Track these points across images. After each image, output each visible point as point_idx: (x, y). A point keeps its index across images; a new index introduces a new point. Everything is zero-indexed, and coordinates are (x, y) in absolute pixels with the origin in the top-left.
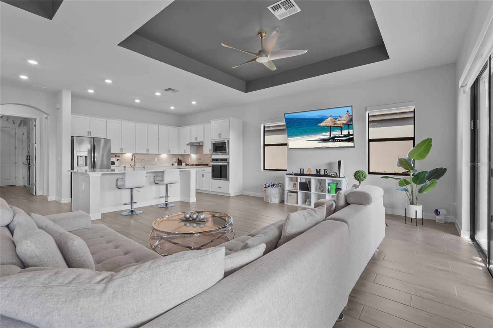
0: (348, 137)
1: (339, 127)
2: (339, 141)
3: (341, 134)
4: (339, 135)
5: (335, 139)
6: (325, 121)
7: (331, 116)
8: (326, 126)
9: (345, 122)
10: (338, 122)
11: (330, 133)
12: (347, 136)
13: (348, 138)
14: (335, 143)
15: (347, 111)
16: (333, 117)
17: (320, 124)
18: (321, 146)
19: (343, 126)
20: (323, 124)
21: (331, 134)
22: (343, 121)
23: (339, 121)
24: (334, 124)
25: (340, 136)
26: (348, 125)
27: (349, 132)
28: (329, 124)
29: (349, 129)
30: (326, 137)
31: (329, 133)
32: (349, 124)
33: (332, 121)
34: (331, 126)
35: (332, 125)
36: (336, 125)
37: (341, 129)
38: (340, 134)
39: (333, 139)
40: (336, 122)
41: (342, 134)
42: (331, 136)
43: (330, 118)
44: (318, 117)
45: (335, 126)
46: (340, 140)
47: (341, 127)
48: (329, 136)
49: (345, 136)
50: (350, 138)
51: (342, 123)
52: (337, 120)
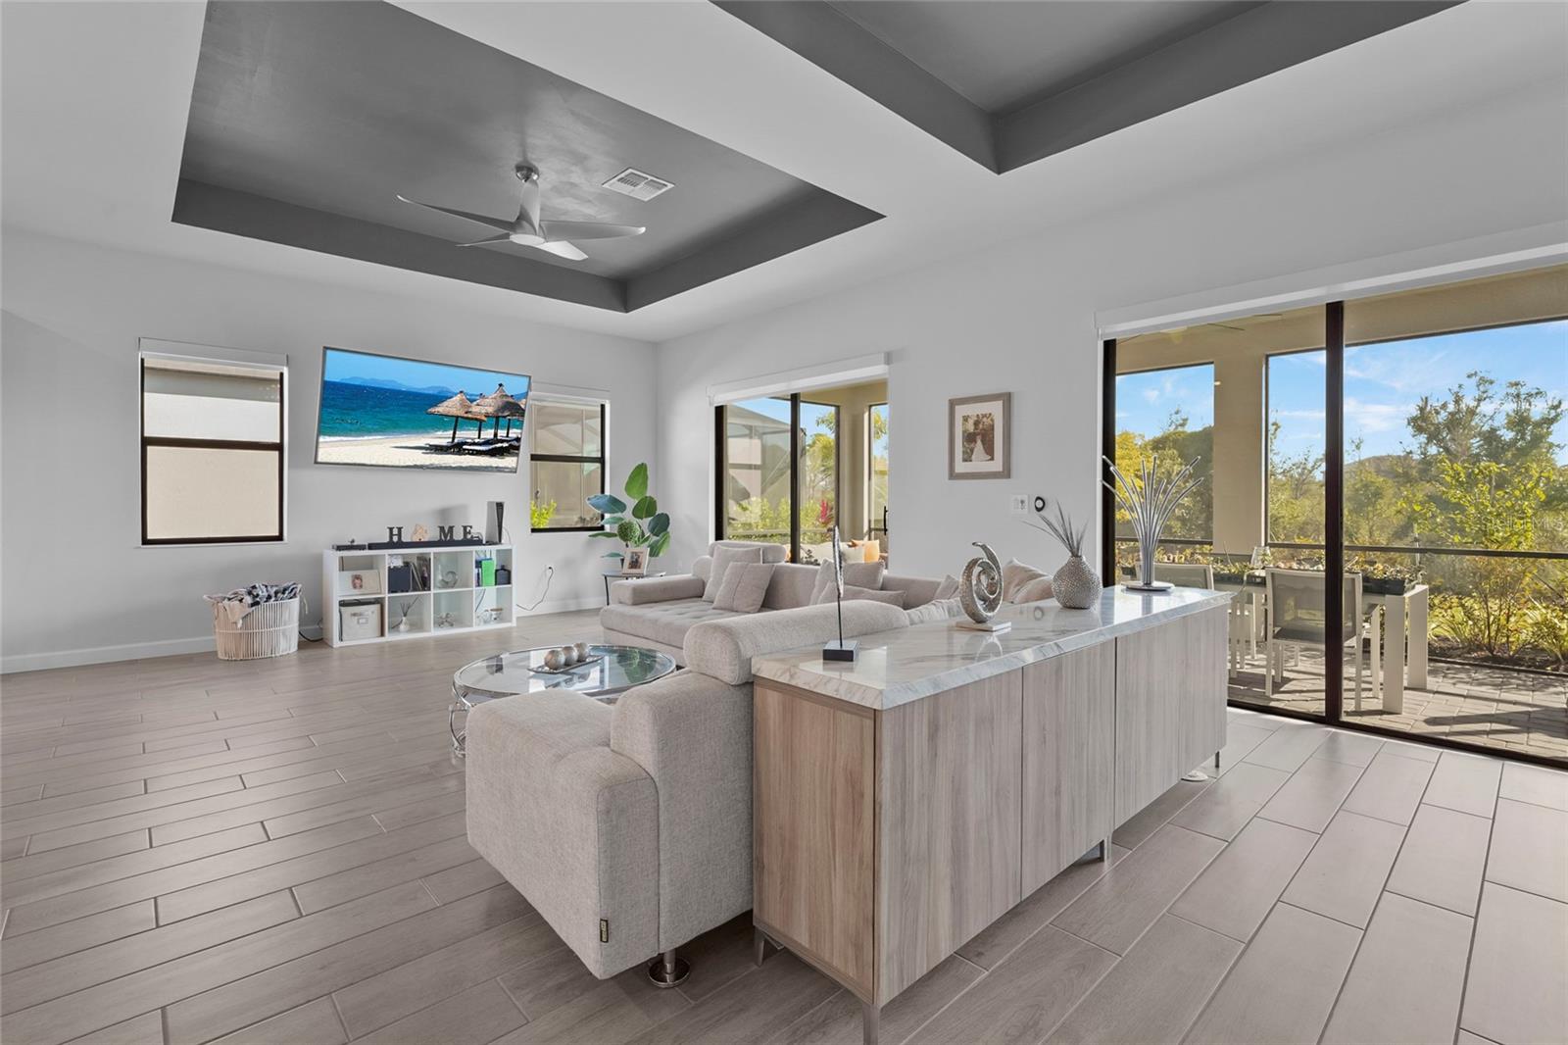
0: (493, 446)
1: (476, 419)
2: (472, 454)
3: (479, 438)
4: (472, 439)
5: (464, 447)
6: (445, 403)
7: (461, 392)
8: (446, 416)
9: (490, 410)
10: (475, 409)
11: (454, 433)
12: (491, 444)
13: (493, 449)
14: (463, 457)
15: (501, 385)
16: (466, 394)
17: (432, 410)
18: (427, 463)
19: (485, 419)
20: (440, 409)
21: (457, 436)
22: (486, 407)
23: (478, 405)
24: (466, 413)
25: (477, 441)
26: (497, 418)
27: (496, 435)
28: (455, 412)
29: (497, 427)
30: (444, 442)
31: (452, 432)
32: (500, 414)
33: (463, 405)
34: (457, 417)
35: (461, 413)
36: (470, 416)
37: (480, 425)
38: (477, 436)
39: (457, 448)
40: (470, 407)
41: (482, 437)
42: (456, 441)
43: (458, 398)
44: (431, 392)
45: (467, 418)
46: (473, 450)
47: (481, 421)
48: (450, 440)
49: (487, 442)
50: (496, 448)
51: (483, 411)
52: (475, 403)
